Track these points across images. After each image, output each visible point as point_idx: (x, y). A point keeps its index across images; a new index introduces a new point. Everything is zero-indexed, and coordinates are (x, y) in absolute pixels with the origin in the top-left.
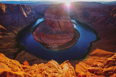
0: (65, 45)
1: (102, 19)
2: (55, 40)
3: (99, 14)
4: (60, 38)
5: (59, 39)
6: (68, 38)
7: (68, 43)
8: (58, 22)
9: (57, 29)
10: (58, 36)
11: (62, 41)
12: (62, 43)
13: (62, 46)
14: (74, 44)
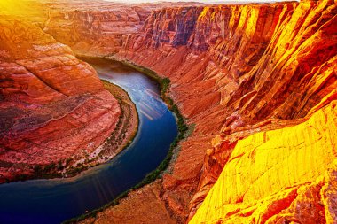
0: (120, 132)
1: (140, 38)
2: (73, 134)
3: (124, 26)
4: (85, 119)
5: (83, 125)
6: (109, 109)
7: (120, 122)
8: (29, 70)
9: (43, 98)
10: (75, 116)
11: (101, 124)
12: (105, 131)
13: (113, 138)
14: (135, 115)
